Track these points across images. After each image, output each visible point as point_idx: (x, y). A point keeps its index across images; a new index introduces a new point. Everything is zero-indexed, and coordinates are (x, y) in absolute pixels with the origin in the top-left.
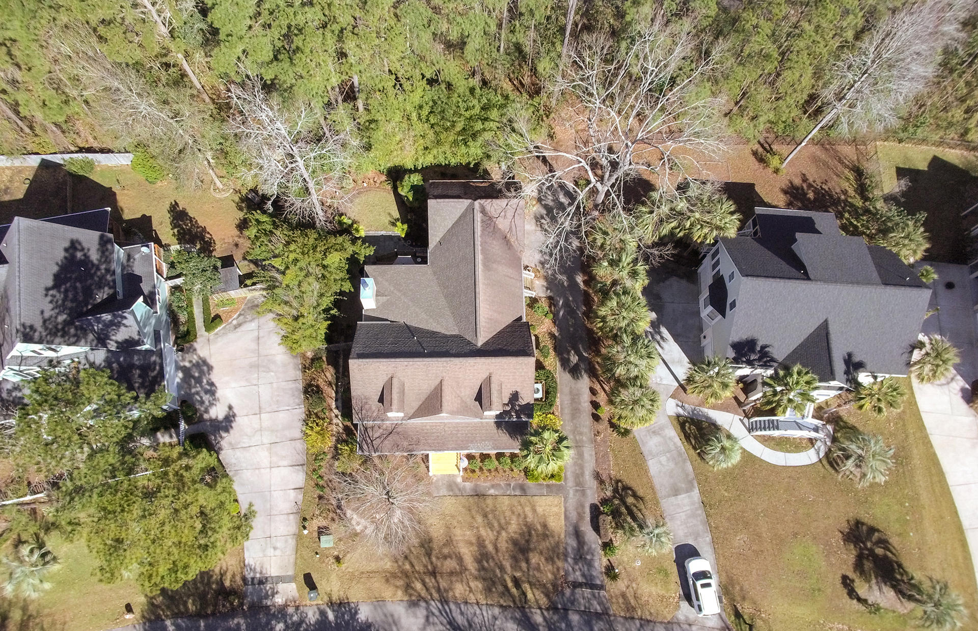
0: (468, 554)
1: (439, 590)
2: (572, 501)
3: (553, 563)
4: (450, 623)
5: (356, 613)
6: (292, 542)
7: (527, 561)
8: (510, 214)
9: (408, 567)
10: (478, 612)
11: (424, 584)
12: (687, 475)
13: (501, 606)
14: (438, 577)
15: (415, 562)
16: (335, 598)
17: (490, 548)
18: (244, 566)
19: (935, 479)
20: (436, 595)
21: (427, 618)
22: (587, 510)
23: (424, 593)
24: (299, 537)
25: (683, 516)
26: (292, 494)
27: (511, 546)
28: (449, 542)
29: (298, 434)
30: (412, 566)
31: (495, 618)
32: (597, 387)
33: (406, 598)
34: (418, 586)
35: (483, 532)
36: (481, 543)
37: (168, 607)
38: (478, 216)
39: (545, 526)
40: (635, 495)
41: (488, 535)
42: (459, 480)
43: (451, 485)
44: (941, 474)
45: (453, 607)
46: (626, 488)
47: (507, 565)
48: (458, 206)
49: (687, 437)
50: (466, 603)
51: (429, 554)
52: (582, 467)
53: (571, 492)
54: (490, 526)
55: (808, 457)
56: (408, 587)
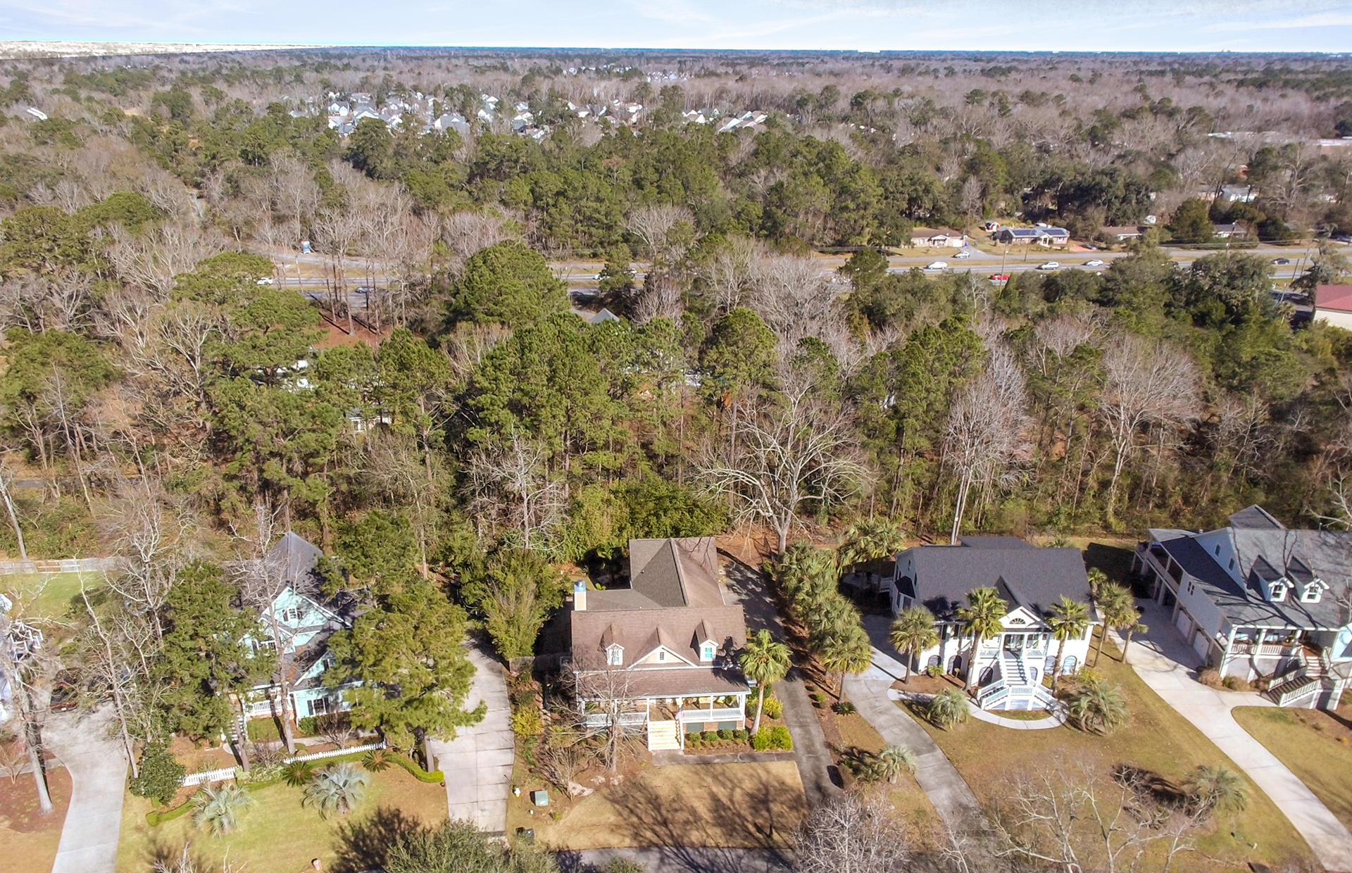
0: (703, 809)
1: (672, 836)
2: (807, 765)
3: (798, 811)
4: (688, 863)
5: (578, 859)
6: (501, 805)
7: (768, 810)
8: (703, 548)
9: (635, 819)
10: (719, 853)
11: (654, 832)
12: (926, 740)
13: (745, 848)
14: (670, 826)
15: (643, 817)
16: (553, 847)
17: (725, 800)
18: (446, 822)
19: (1198, 740)
20: (669, 841)
21: (662, 860)
22: (825, 771)
23: (655, 839)
24: (508, 801)
25: (931, 770)
26: (501, 770)
27: (747, 799)
28: (678, 798)
29: (508, 728)
30: (640, 819)
31: (740, 858)
32: (812, 684)
33: (635, 844)
34: (649, 834)
35: (715, 789)
36: (715, 798)
37: (362, 861)
38: (675, 547)
39: (782, 783)
40: (871, 756)
41: (721, 793)
42: (681, 753)
43: (672, 757)
44: (1199, 733)
45: (690, 851)
46: (862, 752)
47: (746, 813)
48: (656, 544)
49: (917, 714)
50: (704, 846)
51: (657, 808)
52: (810, 740)
53: (804, 759)
54: (724, 785)
55: (1050, 722)
56: (636, 835)
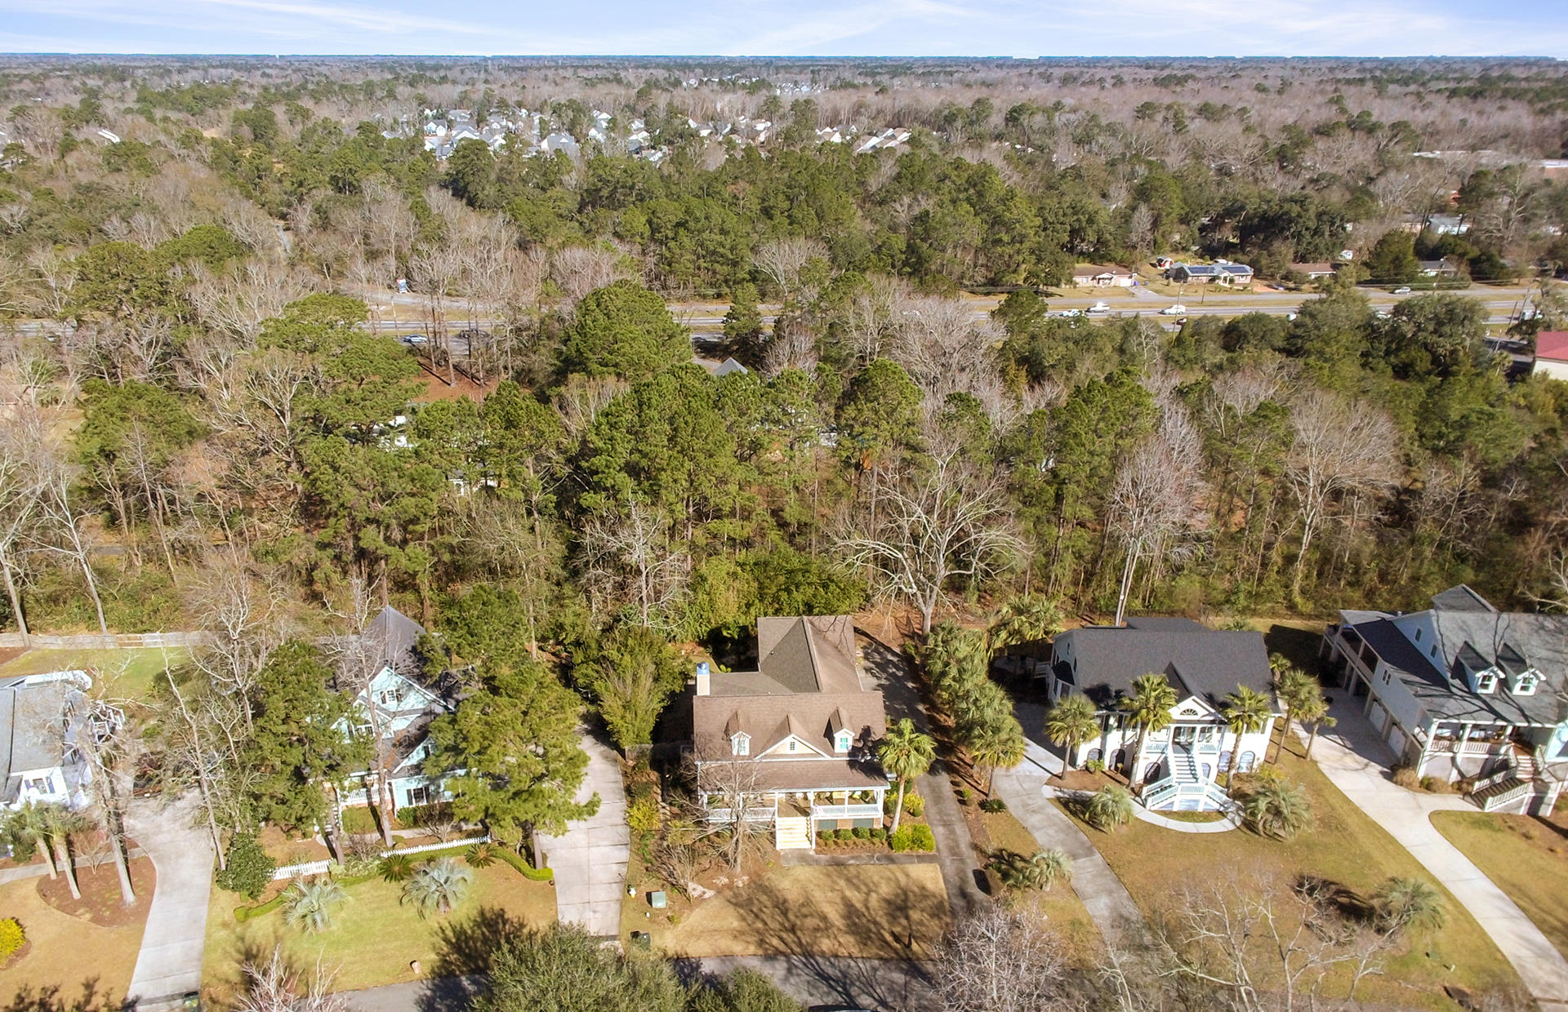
0: (834, 915)
1: (800, 944)
2: (951, 868)
3: (940, 918)
4: (818, 974)
5: (698, 966)
6: (615, 907)
7: (907, 918)
8: (839, 627)
9: (760, 925)
10: (853, 964)
11: (781, 939)
12: (1083, 843)
13: (881, 958)
14: (799, 933)
15: (769, 921)
16: (670, 953)
17: (859, 905)
18: (555, 926)
19: (1390, 847)
20: (797, 950)
21: (789, 970)
22: (971, 876)
23: (782, 947)
24: (623, 903)
25: (1089, 876)
26: (615, 868)
27: (884, 905)
28: (808, 902)
29: (622, 822)
30: (766, 924)
31: (875, 969)
32: (958, 779)
33: (760, 952)
34: (775, 942)
35: (848, 893)
36: (849, 905)
37: (464, 963)
38: (808, 627)
39: (923, 888)
40: (1023, 859)
41: (856, 897)
42: (812, 853)
43: (802, 858)
44: (1392, 840)
45: (820, 960)
46: (1012, 855)
47: (884, 922)
48: (786, 623)
49: (1074, 813)
50: (836, 956)
51: (785, 913)
52: (956, 841)
53: (948, 862)
54: (858, 889)
55: (1224, 825)
56: (761, 942)
